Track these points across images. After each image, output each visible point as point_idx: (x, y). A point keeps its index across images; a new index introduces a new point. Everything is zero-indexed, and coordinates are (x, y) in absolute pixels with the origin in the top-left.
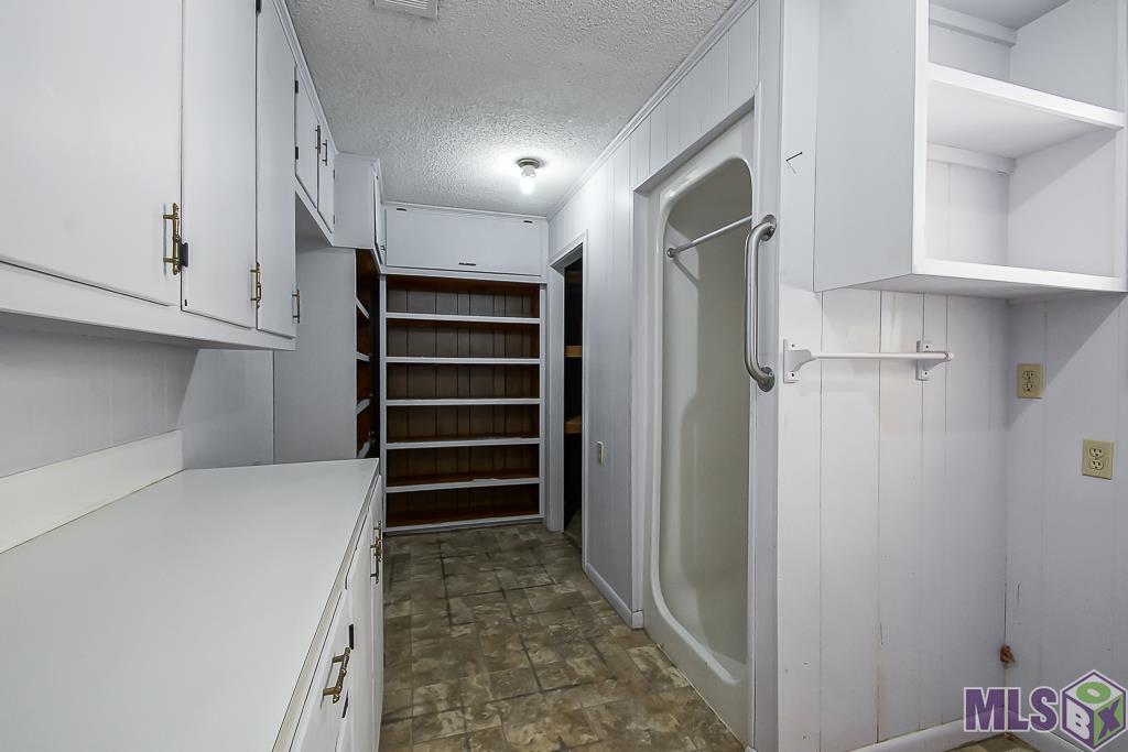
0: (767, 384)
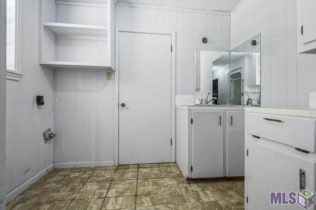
0: (243, 95)
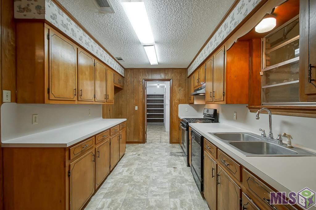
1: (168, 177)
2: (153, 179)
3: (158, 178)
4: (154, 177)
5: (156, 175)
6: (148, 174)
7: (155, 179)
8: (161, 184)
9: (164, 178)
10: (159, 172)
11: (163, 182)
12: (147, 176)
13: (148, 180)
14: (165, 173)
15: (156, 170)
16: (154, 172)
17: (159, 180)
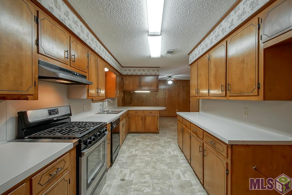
1: (134, 168)
2: (149, 166)
3: (145, 166)
4: (148, 168)
5: (146, 170)
6: (154, 170)
7: (147, 166)
8: (142, 162)
9: (138, 166)
10: (143, 174)
11: (140, 163)
12: (155, 168)
13: (153, 165)
14: (137, 172)
15: (146, 176)
16: (148, 174)
17: (143, 164)
